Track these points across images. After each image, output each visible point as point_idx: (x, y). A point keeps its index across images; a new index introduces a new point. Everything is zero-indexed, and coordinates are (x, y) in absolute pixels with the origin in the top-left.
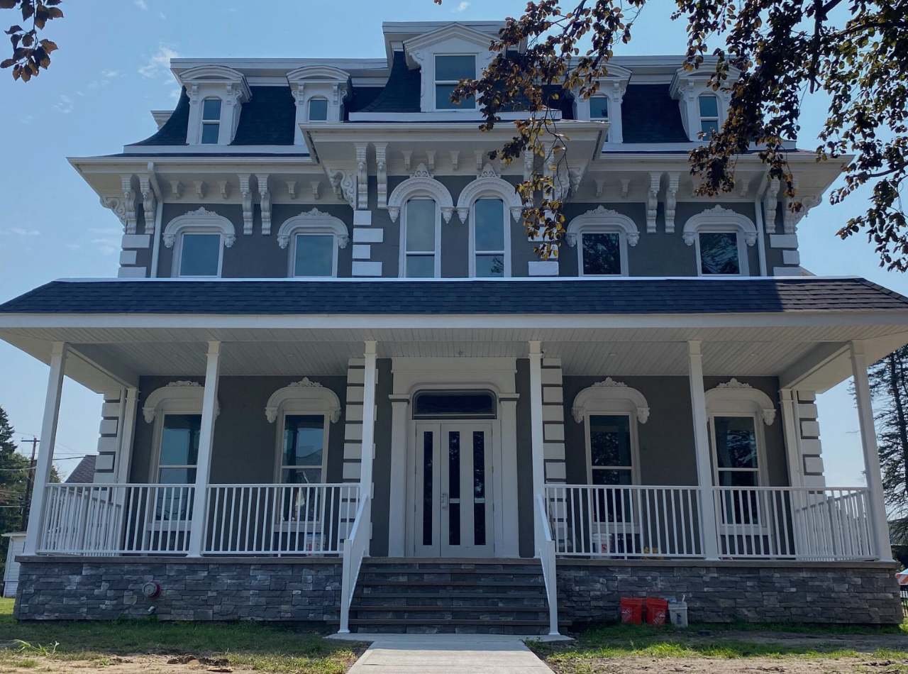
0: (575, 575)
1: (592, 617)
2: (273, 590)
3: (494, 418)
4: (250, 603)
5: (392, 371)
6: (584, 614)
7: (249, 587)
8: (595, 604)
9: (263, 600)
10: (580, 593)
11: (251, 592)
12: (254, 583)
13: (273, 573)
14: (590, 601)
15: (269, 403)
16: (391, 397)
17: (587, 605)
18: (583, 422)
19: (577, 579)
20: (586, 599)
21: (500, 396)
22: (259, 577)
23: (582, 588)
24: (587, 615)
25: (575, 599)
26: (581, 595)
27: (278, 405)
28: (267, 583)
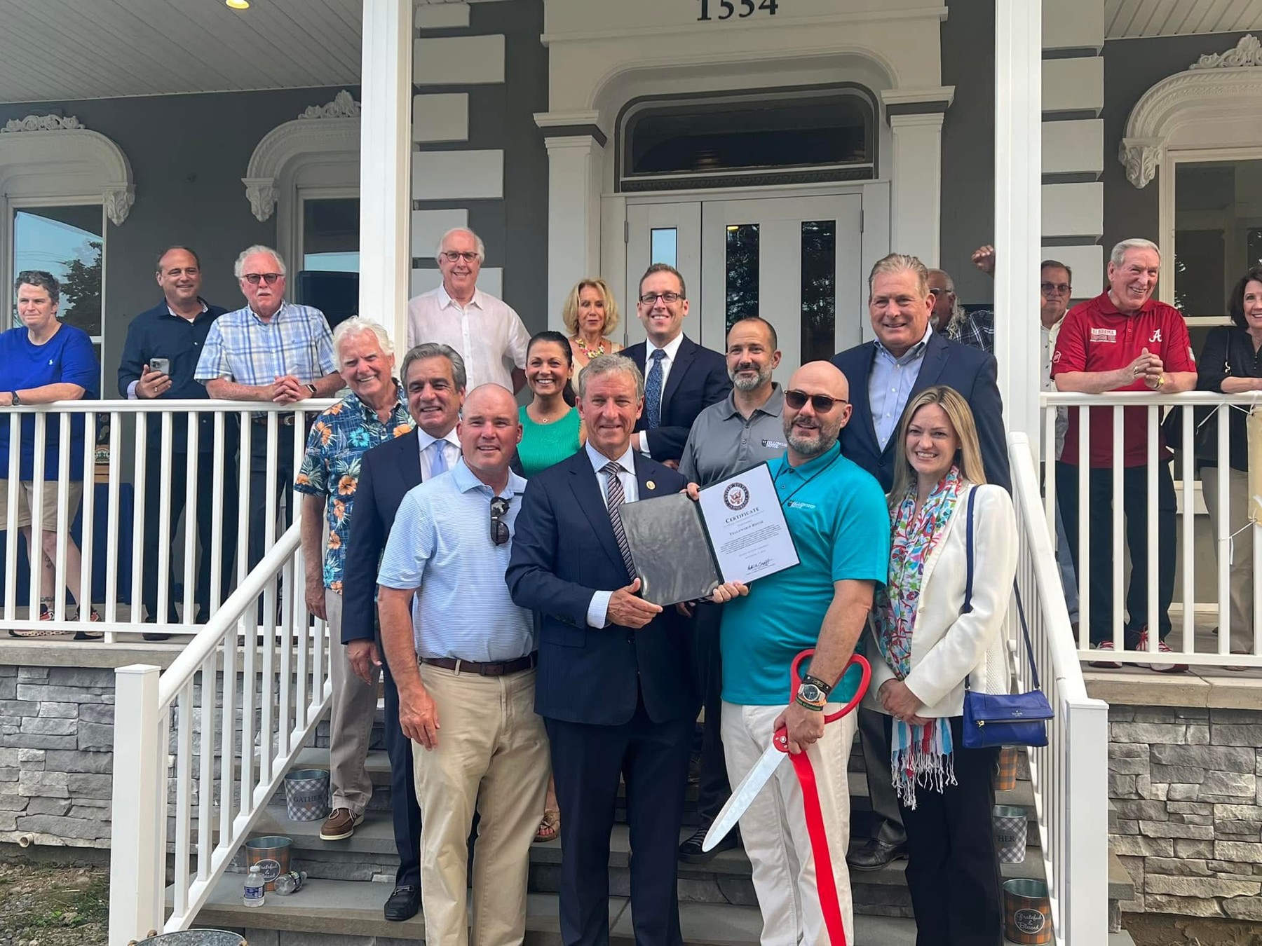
0: (1155, 739)
1: (1220, 900)
2: (86, 751)
3: (868, 174)
4: (20, 790)
5: (543, 38)
6: (1186, 886)
7: (12, 739)
8: (1234, 854)
9: (58, 783)
10: (1171, 807)
11: (22, 754)
12: (30, 725)
13: (85, 697)
14: (1212, 843)
15: (252, 167)
16: (541, 119)
17: (1199, 855)
18: (1154, 184)
19: (1165, 757)
20: (1194, 832)
21: (887, 97)
22: (43, 708)
23: (1180, 790)
24: (1196, 892)
25: (1149, 829)
26: (1177, 817)
27: (277, 172)
28: (67, 728)
